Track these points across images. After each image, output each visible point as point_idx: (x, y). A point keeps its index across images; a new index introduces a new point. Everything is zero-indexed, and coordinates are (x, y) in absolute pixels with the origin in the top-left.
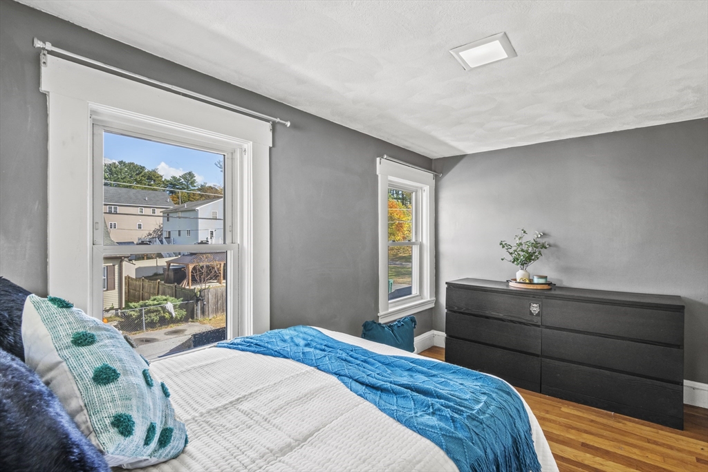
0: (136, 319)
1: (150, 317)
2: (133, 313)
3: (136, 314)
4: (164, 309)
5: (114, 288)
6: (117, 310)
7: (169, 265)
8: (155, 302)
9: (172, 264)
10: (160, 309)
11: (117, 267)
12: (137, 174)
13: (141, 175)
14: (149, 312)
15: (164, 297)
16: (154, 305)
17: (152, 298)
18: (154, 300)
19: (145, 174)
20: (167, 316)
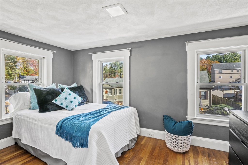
0: (212, 111)
1: (217, 111)
2: (212, 108)
3: (213, 109)
4: (224, 109)
5: (208, 99)
6: (209, 106)
7: (237, 93)
8: (220, 106)
9: (238, 93)
10: (222, 109)
11: (209, 92)
12: (235, 56)
13: (237, 56)
14: (217, 109)
15: (225, 105)
16: (220, 107)
17: (220, 104)
18: (221, 105)
19: (239, 55)
20: (225, 112)
